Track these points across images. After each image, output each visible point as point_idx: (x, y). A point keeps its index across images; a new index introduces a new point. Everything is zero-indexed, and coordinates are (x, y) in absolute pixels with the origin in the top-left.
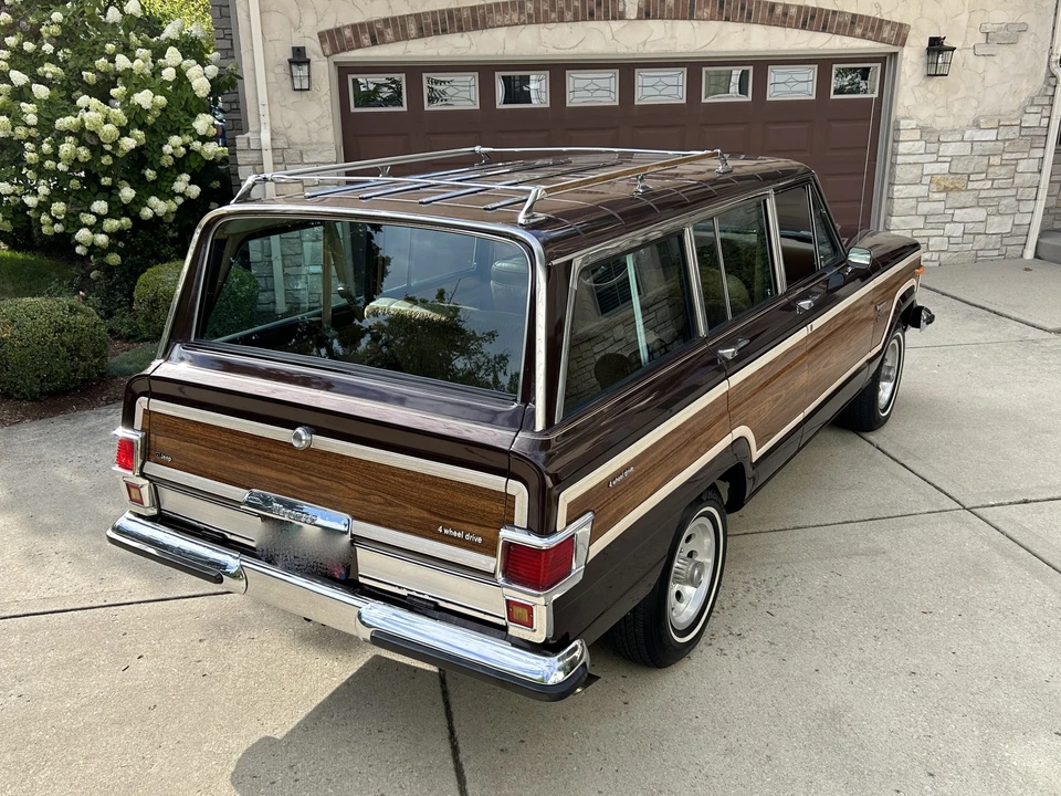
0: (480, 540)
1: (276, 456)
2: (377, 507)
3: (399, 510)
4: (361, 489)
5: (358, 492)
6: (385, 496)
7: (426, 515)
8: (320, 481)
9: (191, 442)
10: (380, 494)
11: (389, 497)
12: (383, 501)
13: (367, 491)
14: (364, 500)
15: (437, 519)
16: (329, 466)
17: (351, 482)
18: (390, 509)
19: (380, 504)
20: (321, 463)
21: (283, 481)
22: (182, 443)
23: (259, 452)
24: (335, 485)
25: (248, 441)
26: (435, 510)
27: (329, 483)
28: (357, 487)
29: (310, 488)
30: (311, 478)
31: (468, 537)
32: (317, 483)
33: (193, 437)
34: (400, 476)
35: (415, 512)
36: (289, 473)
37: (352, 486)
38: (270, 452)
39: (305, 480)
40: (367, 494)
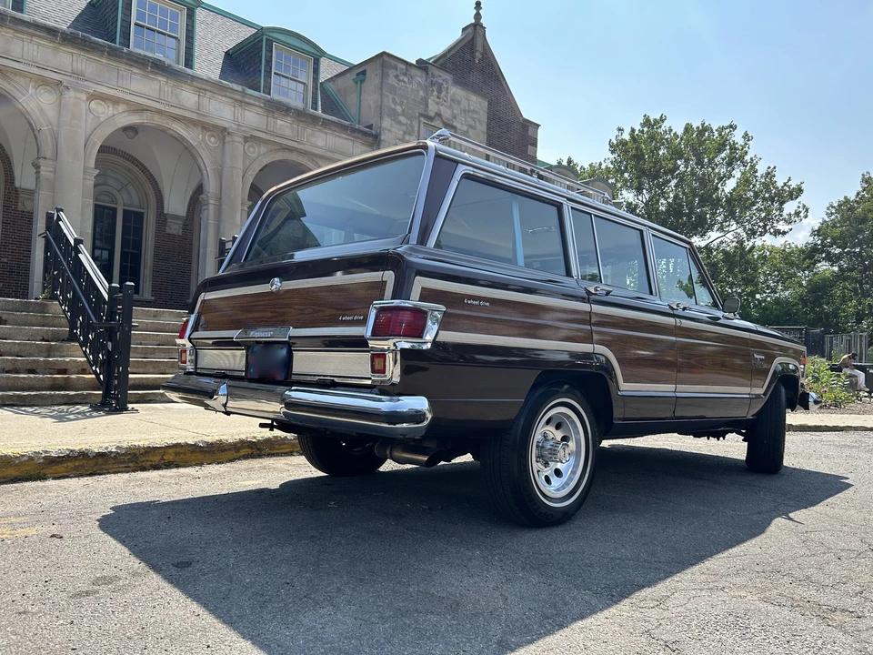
0: (361, 317)
3: (320, 314)
7: (334, 312)
8: (280, 310)
10: (311, 307)
11: (315, 308)
12: (313, 311)
14: (302, 314)
15: (340, 312)
16: (288, 298)
18: (315, 315)
19: (311, 313)
20: (283, 299)
23: (253, 303)
24: (288, 310)
26: (340, 307)
27: (285, 310)
28: (299, 307)
29: (275, 317)
30: (277, 310)
31: (355, 317)
34: (324, 291)
35: (328, 312)
36: (265, 311)
37: (297, 307)
38: (259, 301)
39: (273, 312)
40: (304, 310)
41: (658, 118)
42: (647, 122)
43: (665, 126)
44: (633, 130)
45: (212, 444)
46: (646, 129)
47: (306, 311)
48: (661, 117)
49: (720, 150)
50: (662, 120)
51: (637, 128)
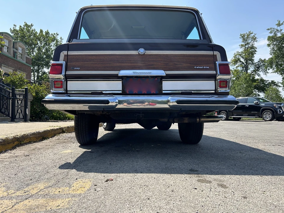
0: (208, 67)
1: (130, 59)
2: (173, 66)
4: (165, 62)
5: (165, 63)
6: (174, 63)
8: (149, 63)
9: (90, 61)
10: (173, 62)
11: (176, 63)
12: (174, 64)
13: (167, 62)
14: (167, 65)
15: (194, 65)
16: (152, 58)
17: (161, 61)
18: (177, 66)
19: (173, 65)
20: (149, 58)
21: (134, 66)
22: (85, 63)
23: (123, 59)
24: (155, 63)
25: (118, 57)
26: (192, 63)
27: (153, 63)
28: (163, 62)
30: (146, 63)
31: (204, 67)
32: (148, 64)
33: (91, 60)
34: (179, 56)
35: (185, 65)
36: (137, 63)
37: (162, 62)
38: (128, 58)
39: (144, 64)
40: (168, 63)
41: (30, 25)
42: (26, 25)
43: (33, 28)
44: (21, 26)
45: (5, 140)
46: (25, 27)
47: (170, 64)
48: (31, 25)
49: (53, 41)
50: (32, 25)
51: (22, 26)
